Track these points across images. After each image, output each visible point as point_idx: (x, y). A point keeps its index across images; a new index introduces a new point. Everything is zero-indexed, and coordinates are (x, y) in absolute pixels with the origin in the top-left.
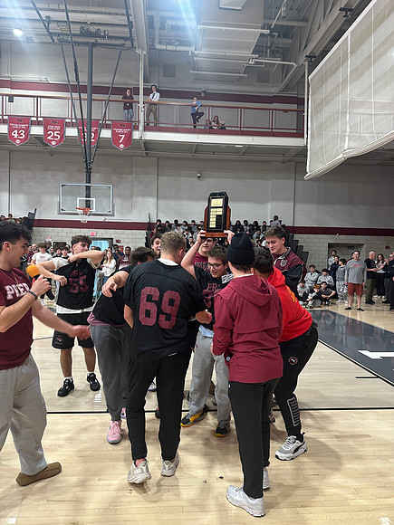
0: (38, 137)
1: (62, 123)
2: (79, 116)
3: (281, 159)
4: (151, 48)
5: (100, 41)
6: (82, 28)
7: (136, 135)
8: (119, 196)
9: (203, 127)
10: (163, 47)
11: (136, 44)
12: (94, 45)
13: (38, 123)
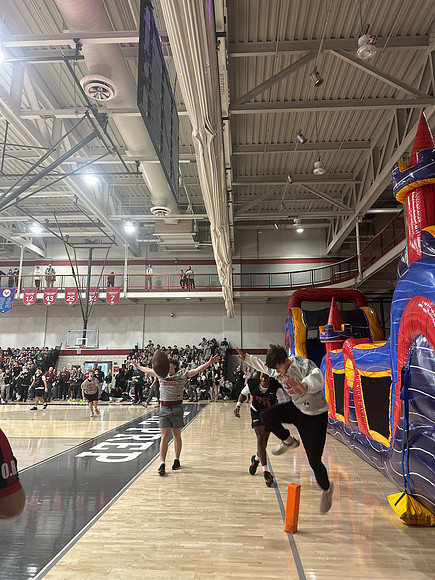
0: (61, 300)
1: (76, 291)
6: (87, 239)
7: (122, 295)
12: (93, 248)
13: (62, 291)
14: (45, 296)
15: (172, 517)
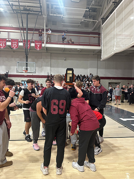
0: (9, 46)
1: (17, 41)
2: (23, 39)
3: (93, 53)
4: (48, 15)
5: (30, 12)
6: (24, 8)
7: (43, 45)
8: (37, 66)
9: (66, 43)
10: (52, 15)
11: (43, 13)
12: (28, 14)
13: (9, 41)
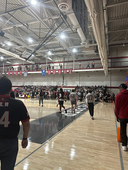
0: (57, 73)
5: (66, 57)
7: (73, 71)
13: (57, 70)
14: (53, 72)
15: (83, 133)
